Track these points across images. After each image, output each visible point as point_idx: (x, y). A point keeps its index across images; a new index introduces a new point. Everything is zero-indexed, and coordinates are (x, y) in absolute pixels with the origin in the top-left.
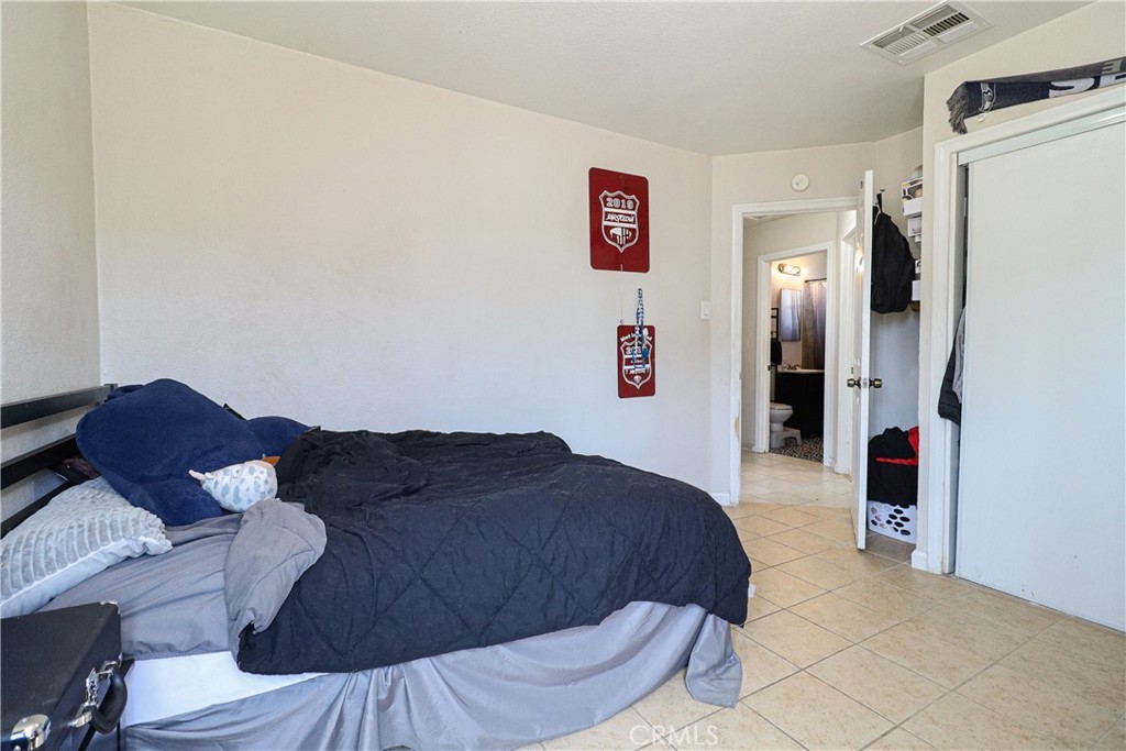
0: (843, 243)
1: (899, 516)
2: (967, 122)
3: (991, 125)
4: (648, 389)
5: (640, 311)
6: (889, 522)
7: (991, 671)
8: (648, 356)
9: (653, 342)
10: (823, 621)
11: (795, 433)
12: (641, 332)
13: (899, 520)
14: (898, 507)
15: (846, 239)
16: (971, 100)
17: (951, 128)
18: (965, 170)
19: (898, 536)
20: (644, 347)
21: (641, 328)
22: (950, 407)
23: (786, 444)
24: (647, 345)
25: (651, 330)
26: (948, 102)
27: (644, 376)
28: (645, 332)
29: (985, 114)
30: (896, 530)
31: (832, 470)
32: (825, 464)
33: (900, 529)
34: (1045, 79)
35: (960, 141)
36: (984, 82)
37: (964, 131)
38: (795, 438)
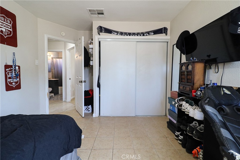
0: (67, 51)
1: (88, 108)
2: (100, 33)
3: (104, 35)
4: (18, 87)
5: (15, 60)
6: (86, 110)
7: (115, 130)
8: (18, 76)
9: (19, 71)
10: (88, 136)
11: (53, 94)
12: (15, 67)
13: (88, 109)
14: (88, 106)
15: (68, 50)
16: (101, 29)
17: (98, 34)
18: (100, 42)
19: (88, 112)
20: (17, 73)
21: (15, 66)
22: (99, 86)
23: (51, 98)
24: (17, 72)
25: (19, 67)
26: (97, 28)
27: (16, 83)
28: (17, 68)
29: (103, 33)
30: (87, 111)
31: (65, 101)
32: (63, 100)
33: (88, 110)
34: (111, 31)
35: (99, 36)
36: (103, 27)
37: (100, 35)
38: (53, 96)
